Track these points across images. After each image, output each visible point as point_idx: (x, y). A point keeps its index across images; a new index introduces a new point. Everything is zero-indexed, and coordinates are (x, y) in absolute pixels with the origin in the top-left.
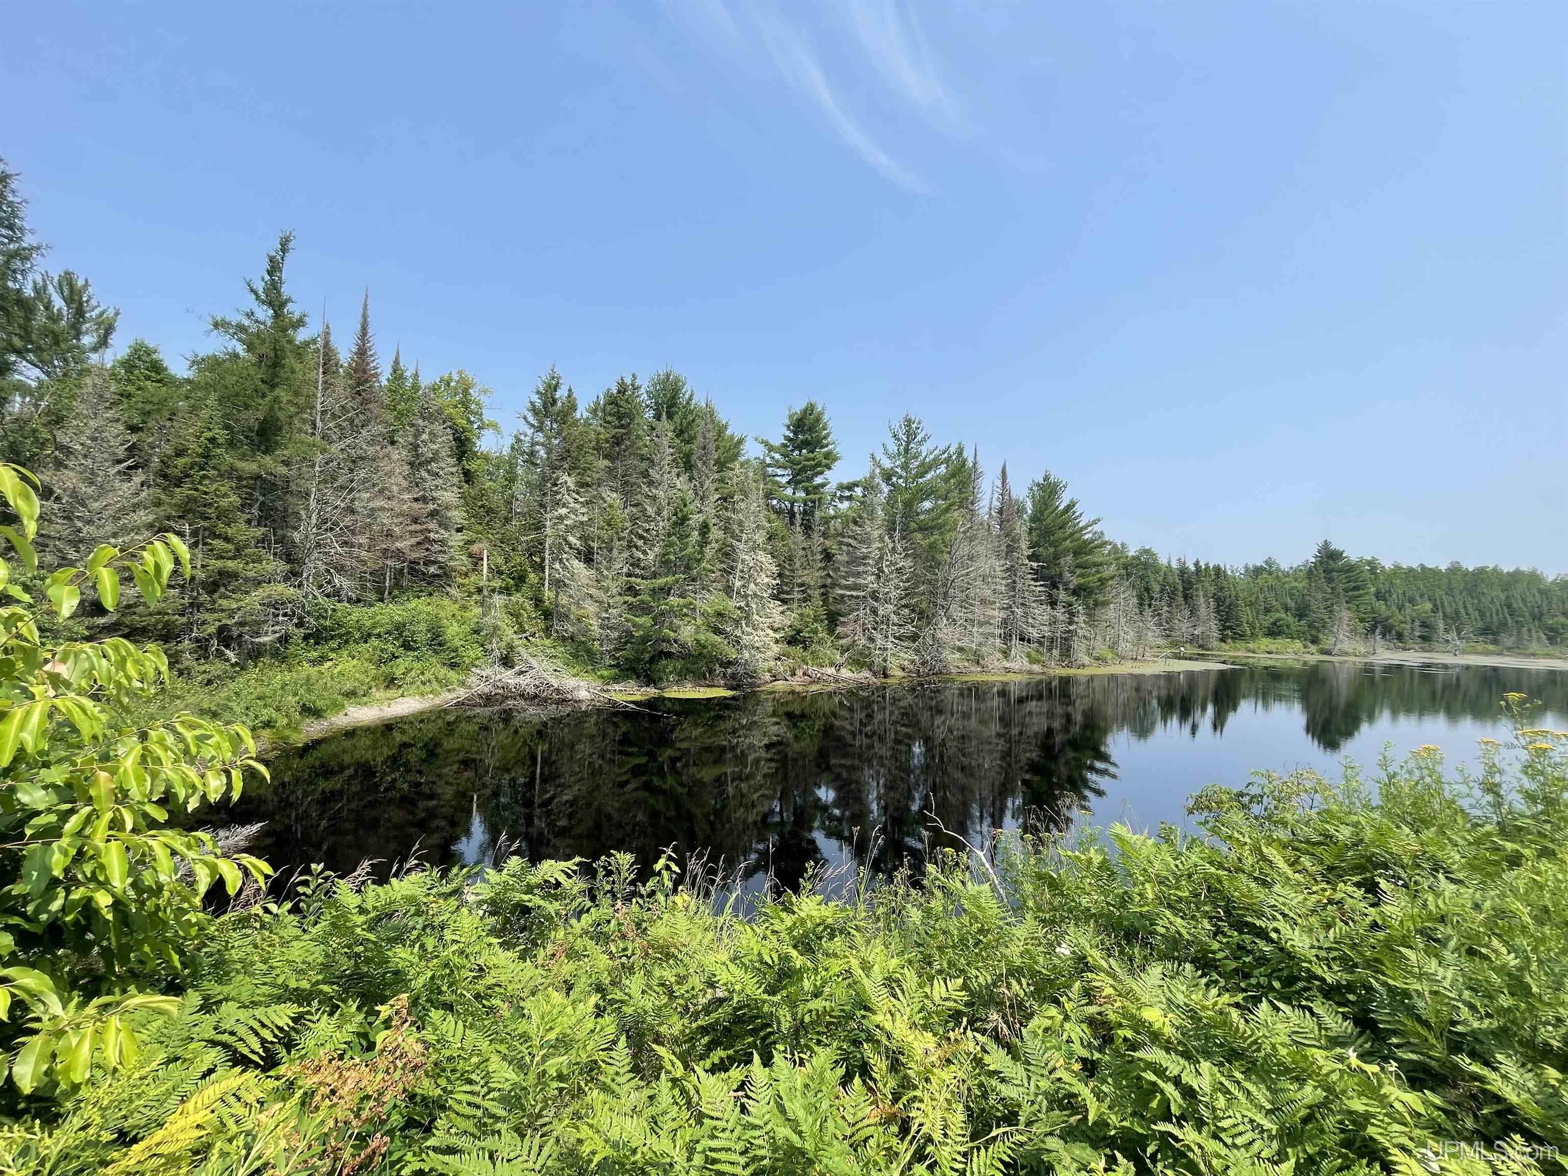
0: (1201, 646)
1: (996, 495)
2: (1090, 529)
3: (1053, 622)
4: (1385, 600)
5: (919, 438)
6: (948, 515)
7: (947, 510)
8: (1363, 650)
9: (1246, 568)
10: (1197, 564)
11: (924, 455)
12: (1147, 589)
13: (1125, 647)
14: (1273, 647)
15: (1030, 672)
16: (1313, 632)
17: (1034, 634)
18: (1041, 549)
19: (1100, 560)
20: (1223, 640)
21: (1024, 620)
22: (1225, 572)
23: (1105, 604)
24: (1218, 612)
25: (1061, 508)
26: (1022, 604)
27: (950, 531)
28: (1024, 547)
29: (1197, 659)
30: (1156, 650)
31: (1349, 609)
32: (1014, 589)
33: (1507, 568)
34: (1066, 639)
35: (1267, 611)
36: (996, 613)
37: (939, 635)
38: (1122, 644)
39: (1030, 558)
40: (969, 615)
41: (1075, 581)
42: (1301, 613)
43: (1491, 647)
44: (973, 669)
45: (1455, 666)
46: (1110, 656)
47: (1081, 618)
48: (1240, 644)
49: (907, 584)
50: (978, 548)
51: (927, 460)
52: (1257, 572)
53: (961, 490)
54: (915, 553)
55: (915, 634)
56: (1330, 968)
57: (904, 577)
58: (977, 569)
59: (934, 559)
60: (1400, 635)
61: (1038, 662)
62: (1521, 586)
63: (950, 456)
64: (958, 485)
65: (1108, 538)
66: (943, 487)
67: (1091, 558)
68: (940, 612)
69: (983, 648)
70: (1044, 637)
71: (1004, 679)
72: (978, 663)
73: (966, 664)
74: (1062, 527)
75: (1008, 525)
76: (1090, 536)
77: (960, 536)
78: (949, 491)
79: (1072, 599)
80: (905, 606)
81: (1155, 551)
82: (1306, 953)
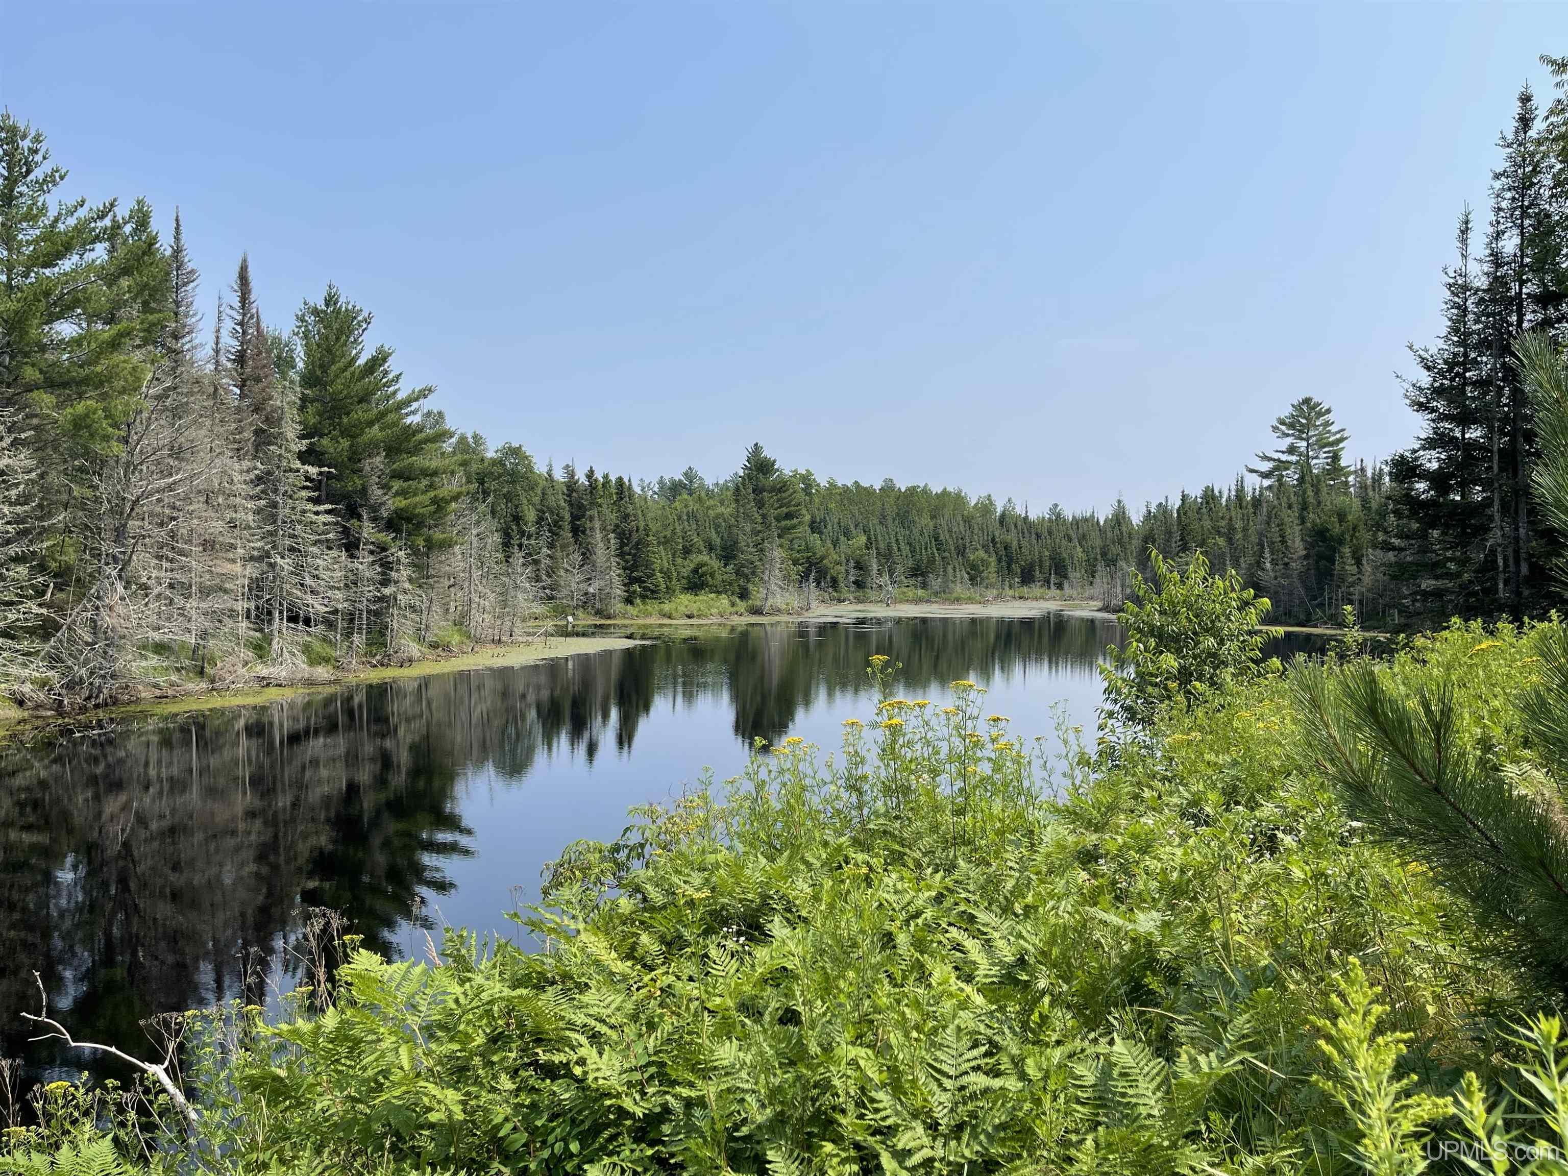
0: (598, 613)
1: (228, 325)
2: (415, 405)
3: (352, 582)
4: (820, 533)
5: (38, 174)
6: (118, 357)
7: (114, 345)
8: (796, 605)
9: (661, 482)
10: (590, 475)
11: (52, 213)
12: (517, 519)
13: (482, 621)
14: (694, 608)
15: (310, 682)
16: (741, 582)
17: (317, 606)
18: (325, 441)
19: (434, 464)
20: (629, 601)
21: (295, 579)
22: (630, 488)
23: (446, 545)
24: (621, 555)
25: (361, 361)
26: (292, 549)
27: (123, 391)
28: (291, 435)
29: (593, 634)
30: (532, 623)
31: (781, 546)
32: (273, 519)
33: (936, 489)
34: (377, 613)
35: (687, 551)
36: (237, 568)
37: (107, 620)
38: (476, 616)
39: (303, 457)
40: (178, 576)
41: (391, 504)
42: (728, 554)
43: (920, 592)
44: (190, 686)
45: (887, 620)
46: (456, 638)
47: (403, 574)
48: (652, 606)
49: (19, 509)
50: (192, 433)
51: (61, 227)
52: (674, 490)
53: (145, 304)
54: (38, 439)
55: (46, 620)
56: (643, 1094)
57: (13, 493)
58: (192, 477)
59: (87, 453)
60: (834, 583)
61: (327, 660)
62: (947, 512)
63: (116, 227)
64: (140, 293)
65: (450, 424)
66: (102, 293)
67: (419, 461)
68: (108, 570)
69: (211, 643)
70: (336, 612)
71: (259, 700)
72: (201, 673)
73: (174, 678)
74: (364, 399)
75: (257, 388)
76: (415, 419)
77: (149, 404)
78: (118, 304)
79: (386, 537)
80: (18, 559)
81: (528, 450)
82: (616, 1083)
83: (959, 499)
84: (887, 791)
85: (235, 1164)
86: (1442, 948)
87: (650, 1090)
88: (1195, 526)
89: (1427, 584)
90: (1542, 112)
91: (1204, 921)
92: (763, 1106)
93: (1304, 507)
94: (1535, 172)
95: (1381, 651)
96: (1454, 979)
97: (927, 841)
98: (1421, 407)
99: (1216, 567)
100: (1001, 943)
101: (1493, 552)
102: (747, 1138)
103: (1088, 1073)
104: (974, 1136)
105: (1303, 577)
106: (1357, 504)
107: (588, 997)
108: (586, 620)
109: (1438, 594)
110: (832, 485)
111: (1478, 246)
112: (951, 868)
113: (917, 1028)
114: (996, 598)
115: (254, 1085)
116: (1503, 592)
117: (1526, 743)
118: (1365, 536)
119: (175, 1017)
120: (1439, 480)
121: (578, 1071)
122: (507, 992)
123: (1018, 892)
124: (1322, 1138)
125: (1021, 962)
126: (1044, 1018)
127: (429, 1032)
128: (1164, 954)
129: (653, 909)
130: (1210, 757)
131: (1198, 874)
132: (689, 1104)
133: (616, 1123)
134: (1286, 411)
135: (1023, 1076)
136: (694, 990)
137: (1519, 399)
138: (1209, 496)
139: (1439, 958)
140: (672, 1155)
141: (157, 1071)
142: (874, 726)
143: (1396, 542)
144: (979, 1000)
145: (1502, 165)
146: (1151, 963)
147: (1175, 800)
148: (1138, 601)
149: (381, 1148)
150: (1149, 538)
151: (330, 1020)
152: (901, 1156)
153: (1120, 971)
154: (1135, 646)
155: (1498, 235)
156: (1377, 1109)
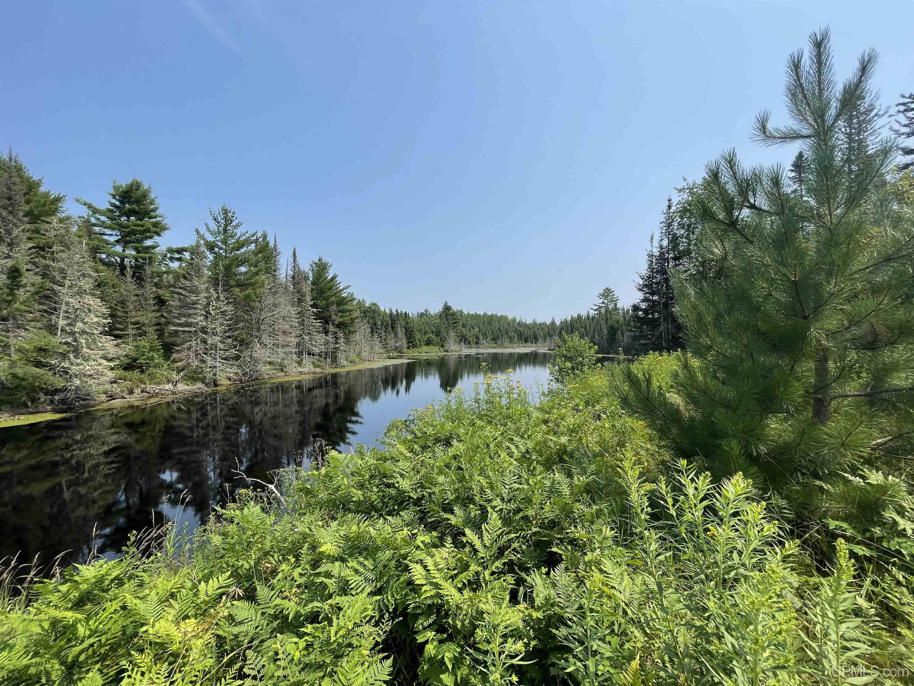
0: (399, 352)
1: (290, 267)
2: (345, 291)
3: (327, 343)
4: (465, 328)
5: (234, 223)
6: (257, 277)
7: (257, 273)
8: (458, 349)
9: (418, 313)
10: (397, 311)
11: (238, 235)
12: (375, 324)
13: (365, 354)
14: (428, 350)
15: (314, 373)
16: (442, 343)
17: (316, 350)
18: (318, 302)
19: (351, 308)
20: (408, 348)
21: (310, 342)
22: (409, 315)
23: (354, 332)
24: (406, 335)
25: (329, 278)
26: (309, 334)
27: (259, 287)
28: (308, 300)
29: (398, 358)
30: (380, 355)
31: (454, 332)
32: (303, 325)
33: (499, 315)
34: (334, 352)
35: (425, 333)
36: (293, 339)
37: (255, 355)
38: (363, 353)
39: (312, 306)
40: (276, 342)
41: (338, 320)
42: (438, 334)
43: (495, 345)
44: (279, 374)
46: (357, 360)
47: (342, 341)
48: (415, 350)
49: (229, 322)
50: (279, 300)
51: (241, 239)
52: (422, 315)
53: (266, 261)
54: (234, 302)
55: (237, 355)
56: (416, 492)
57: (227, 318)
58: (279, 312)
59: (249, 305)
60: (469, 342)
61: (319, 366)
62: (503, 321)
63: (257, 239)
64: (264, 258)
65: (355, 296)
66: (254, 258)
67: (346, 307)
68: (255, 340)
69: (285, 361)
70: (322, 352)
71: (299, 378)
72: (282, 370)
73: (274, 372)
74: (330, 289)
75: (298, 286)
76: (345, 295)
77: (267, 291)
78: (258, 262)
79: (337, 330)
80: (229, 337)
81: (378, 304)
82: (408, 488)
83: (506, 318)
84: (487, 403)
85: (295, 514)
86: (649, 446)
87: (418, 490)
88: (575, 325)
89: (643, 342)
90: (674, 204)
91: (581, 439)
92: (452, 494)
93: (607, 320)
94: (672, 222)
95: (629, 361)
96: (652, 455)
97: (498, 417)
98: (640, 290)
99: (582, 337)
100: (521, 446)
101: (661, 332)
102: (448, 503)
103: (548, 483)
104: (515, 502)
105: (607, 340)
106: (622, 319)
107: (400, 463)
108: (395, 354)
109: (645, 344)
110: (469, 314)
111: (656, 243)
112: (506, 425)
113: (498, 470)
114: (518, 346)
115: (301, 490)
116: (664, 344)
117: (672, 387)
118: (624, 328)
119: (277, 471)
120: (645, 311)
121: (397, 485)
122: (375, 462)
123: (525, 432)
124: (615, 500)
125: (527, 452)
126: (534, 468)
127: (352, 474)
128: (569, 449)
129: (417, 438)
130: (581, 392)
131: (578, 426)
132: (430, 494)
133: (408, 500)
134: (602, 291)
135: (529, 484)
136: (432, 461)
137: (668, 287)
138: (579, 317)
139: (648, 449)
140: (425, 509)
141: (272, 487)
142: (483, 384)
143: (634, 329)
144: (515, 463)
145: (663, 220)
146: (565, 452)
147: (571, 405)
148: (559, 347)
149: (339, 508)
150: (562, 329)
151: (323, 471)
152: (493, 508)
153: (557, 454)
154: (559, 360)
155: (662, 240)
156: (634, 487)
